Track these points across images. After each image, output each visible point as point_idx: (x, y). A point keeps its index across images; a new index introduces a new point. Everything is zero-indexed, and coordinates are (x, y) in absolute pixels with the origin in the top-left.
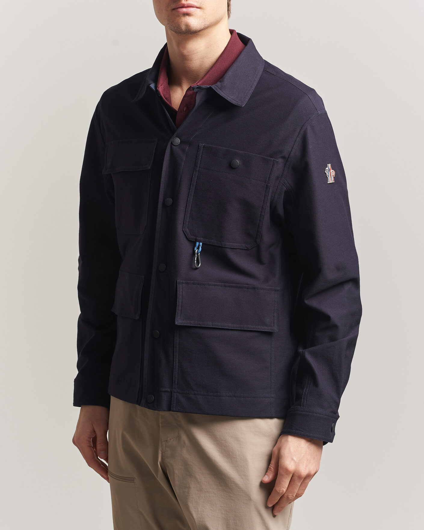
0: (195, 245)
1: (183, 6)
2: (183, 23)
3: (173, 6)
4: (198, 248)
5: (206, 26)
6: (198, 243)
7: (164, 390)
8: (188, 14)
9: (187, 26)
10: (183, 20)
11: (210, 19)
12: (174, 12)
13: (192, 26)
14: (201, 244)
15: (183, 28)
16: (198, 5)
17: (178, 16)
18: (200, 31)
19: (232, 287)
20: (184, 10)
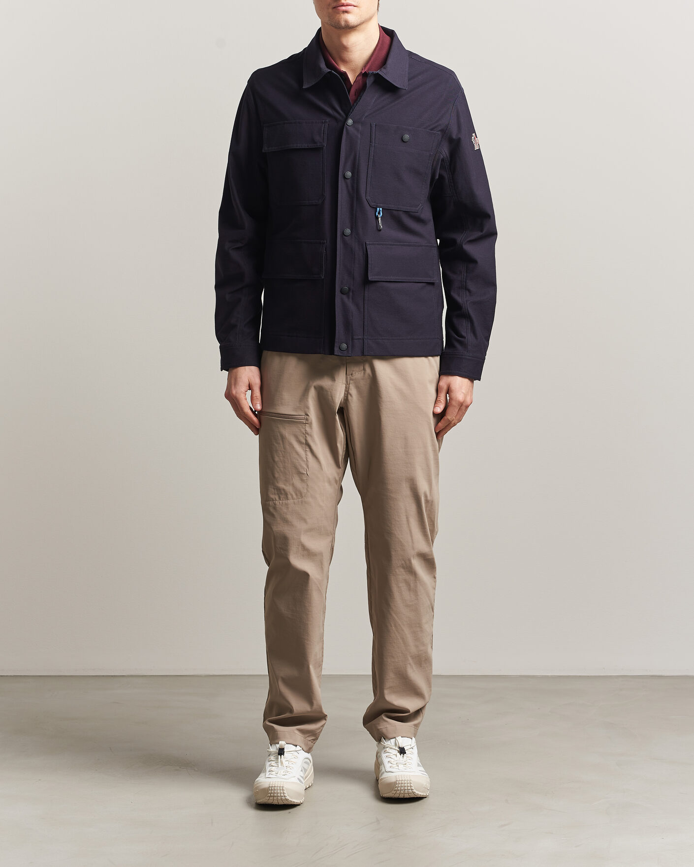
0: (376, 211)
1: (343, 5)
2: (343, 19)
3: (334, 4)
4: (379, 213)
5: (362, 21)
6: (378, 209)
7: (357, 337)
8: (347, 12)
9: (346, 21)
10: (343, 17)
11: (365, 16)
12: (334, 9)
13: (350, 22)
14: (381, 209)
15: (343, 23)
16: (355, 4)
17: (339, 13)
18: (357, 26)
19: (404, 245)
20: (344, 8)
